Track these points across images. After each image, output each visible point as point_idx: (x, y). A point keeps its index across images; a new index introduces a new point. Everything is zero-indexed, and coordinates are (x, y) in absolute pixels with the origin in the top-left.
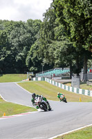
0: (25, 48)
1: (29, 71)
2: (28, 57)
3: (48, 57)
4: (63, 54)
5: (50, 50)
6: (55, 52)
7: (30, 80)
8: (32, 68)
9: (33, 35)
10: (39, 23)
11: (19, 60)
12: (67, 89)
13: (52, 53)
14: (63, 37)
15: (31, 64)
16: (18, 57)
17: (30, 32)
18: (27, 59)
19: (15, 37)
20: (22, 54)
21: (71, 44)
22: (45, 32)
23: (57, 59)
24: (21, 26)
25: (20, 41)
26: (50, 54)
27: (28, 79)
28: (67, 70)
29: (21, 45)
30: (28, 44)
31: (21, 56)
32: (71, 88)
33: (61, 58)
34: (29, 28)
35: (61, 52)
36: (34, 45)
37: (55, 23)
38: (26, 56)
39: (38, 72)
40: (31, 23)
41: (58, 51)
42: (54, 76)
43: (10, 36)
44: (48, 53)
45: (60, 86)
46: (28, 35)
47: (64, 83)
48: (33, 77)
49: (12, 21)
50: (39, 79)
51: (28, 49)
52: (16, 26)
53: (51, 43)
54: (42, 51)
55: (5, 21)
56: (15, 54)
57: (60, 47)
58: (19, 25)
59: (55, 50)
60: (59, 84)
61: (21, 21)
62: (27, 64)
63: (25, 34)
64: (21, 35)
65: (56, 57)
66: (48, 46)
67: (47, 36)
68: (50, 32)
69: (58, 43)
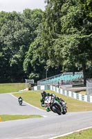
0: (21, 48)
1: (28, 78)
2: (26, 60)
3: (53, 57)
4: (74, 51)
5: (56, 47)
6: (63, 49)
8: (32, 74)
10: (39, 13)
11: (14, 65)
12: (80, 99)
13: (59, 51)
14: (73, 29)
15: (30, 69)
16: (13, 61)
17: (27, 26)
18: (25, 63)
19: (8, 33)
20: (18, 56)
21: (83, 39)
22: (49, 23)
23: (66, 59)
24: (16, 18)
25: (14, 39)
28: (79, 75)
29: (16, 44)
30: (25, 42)
31: (16, 58)
32: (86, 97)
33: (71, 57)
34: (26, 20)
35: (71, 50)
36: (34, 43)
37: (62, 11)
38: (23, 58)
39: (40, 79)
40: (28, 14)
41: (67, 48)
44: (53, 51)
45: (70, 95)
46: (26, 30)
47: (77, 92)
51: (26, 49)
52: (9, 18)
53: (58, 37)
54: (46, 49)
56: (9, 57)
57: (69, 42)
58: (12, 17)
59: (62, 46)
60: (70, 92)
61: (15, 12)
62: (25, 69)
63: (20, 28)
64: (15, 30)
65: (64, 57)
66: (53, 42)
67: (51, 29)
68: (56, 24)
69: (66, 38)
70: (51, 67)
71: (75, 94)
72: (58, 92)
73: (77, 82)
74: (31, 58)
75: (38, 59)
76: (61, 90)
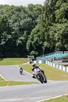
1: (29, 55)
2: (29, 42)
3: (49, 40)
4: (64, 36)
5: (51, 33)
6: (56, 35)
7: (31, 63)
8: (33, 52)
9: (33, 19)
10: (40, 7)
13: (53, 36)
14: (64, 20)
15: (31, 48)
16: (19, 42)
17: (30, 16)
18: (27, 43)
19: (16, 21)
20: (22, 38)
22: (46, 15)
23: (58, 41)
24: (22, 10)
25: (21, 26)
26: (51, 37)
27: (29, 63)
28: (67, 54)
29: (22, 30)
30: (28, 28)
31: (21, 40)
33: (62, 40)
34: (30, 12)
35: (62, 35)
36: (35, 29)
37: (57, 6)
38: (26, 40)
39: (38, 55)
40: (31, 7)
41: (59, 34)
42: (55, 59)
43: (11, 21)
44: (49, 35)
45: (60, 68)
46: (29, 19)
47: (65, 66)
48: (33, 60)
49: (13, 6)
50: (40, 62)
51: (29, 33)
52: (17, 10)
53: (52, 25)
54: (43, 33)
55: (6, 6)
56: (16, 38)
57: (61, 29)
58: (19, 9)
59: (56, 32)
60: (60, 66)
61: (21, 6)
62: (27, 48)
63: (25, 18)
64: (21, 19)
65: (56, 40)
66: (49, 29)
67: (48, 19)
68: (51, 15)
69: (59, 26)
70: (47, 47)
71: (64, 67)
72: (51, 65)
73: (66, 58)
74: (32, 40)
75: (37, 41)
76: (54, 64)
